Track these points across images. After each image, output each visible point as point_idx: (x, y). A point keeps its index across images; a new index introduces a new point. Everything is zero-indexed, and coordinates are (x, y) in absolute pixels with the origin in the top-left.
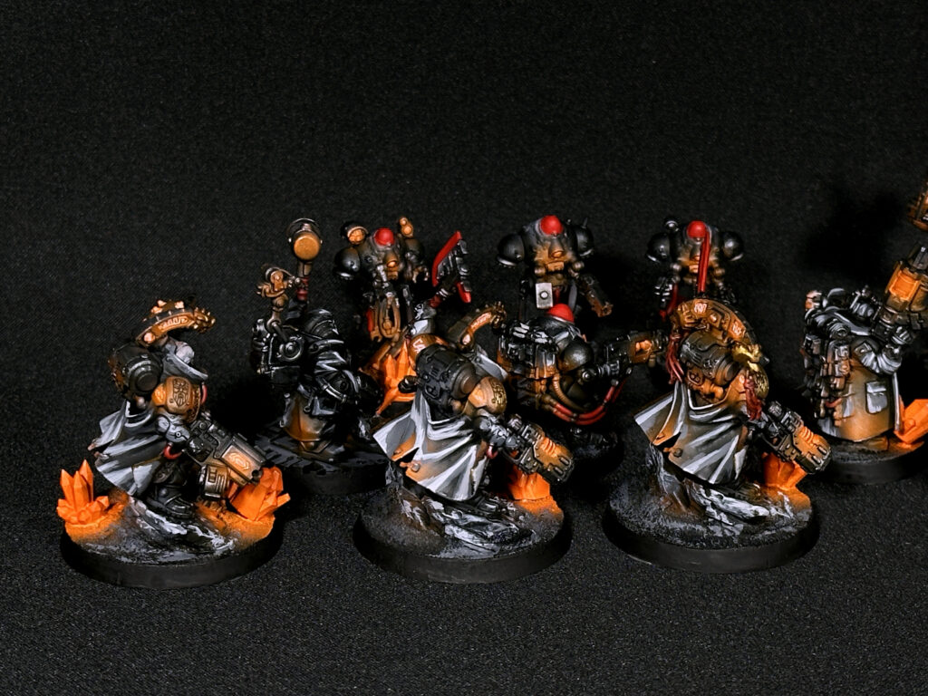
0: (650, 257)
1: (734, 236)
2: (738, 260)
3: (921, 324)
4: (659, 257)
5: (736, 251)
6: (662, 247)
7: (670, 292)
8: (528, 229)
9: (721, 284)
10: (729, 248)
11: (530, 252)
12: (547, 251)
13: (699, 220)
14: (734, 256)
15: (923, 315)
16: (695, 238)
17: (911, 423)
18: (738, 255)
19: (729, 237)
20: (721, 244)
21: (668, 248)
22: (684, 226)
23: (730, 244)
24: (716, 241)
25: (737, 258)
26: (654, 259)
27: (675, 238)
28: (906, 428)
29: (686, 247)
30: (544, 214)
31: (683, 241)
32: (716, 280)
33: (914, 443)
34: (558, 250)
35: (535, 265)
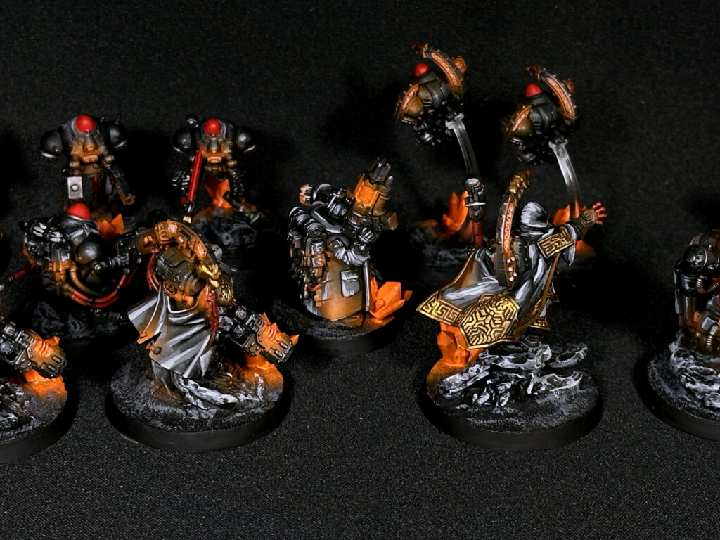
0: (175, 148)
1: (245, 130)
2: (251, 151)
3: (381, 226)
4: (182, 149)
5: (248, 144)
6: (184, 141)
7: (188, 181)
8: (65, 126)
9: (234, 173)
10: (242, 142)
11: (66, 148)
12: (81, 146)
13: (215, 118)
14: (246, 148)
15: (382, 219)
16: (211, 135)
17: (381, 303)
18: (251, 146)
19: (242, 132)
20: (235, 138)
21: (189, 141)
22: (202, 122)
23: (243, 138)
24: (230, 135)
25: (250, 149)
26: (178, 150)
27: (195, 133)
28: (377, 307)
29: (203, 141)
30: (79, 113)
31: (201, 136)
32: (230, 170)
33: (384, 319)
34: (90, 146)
35: (70, 159)
